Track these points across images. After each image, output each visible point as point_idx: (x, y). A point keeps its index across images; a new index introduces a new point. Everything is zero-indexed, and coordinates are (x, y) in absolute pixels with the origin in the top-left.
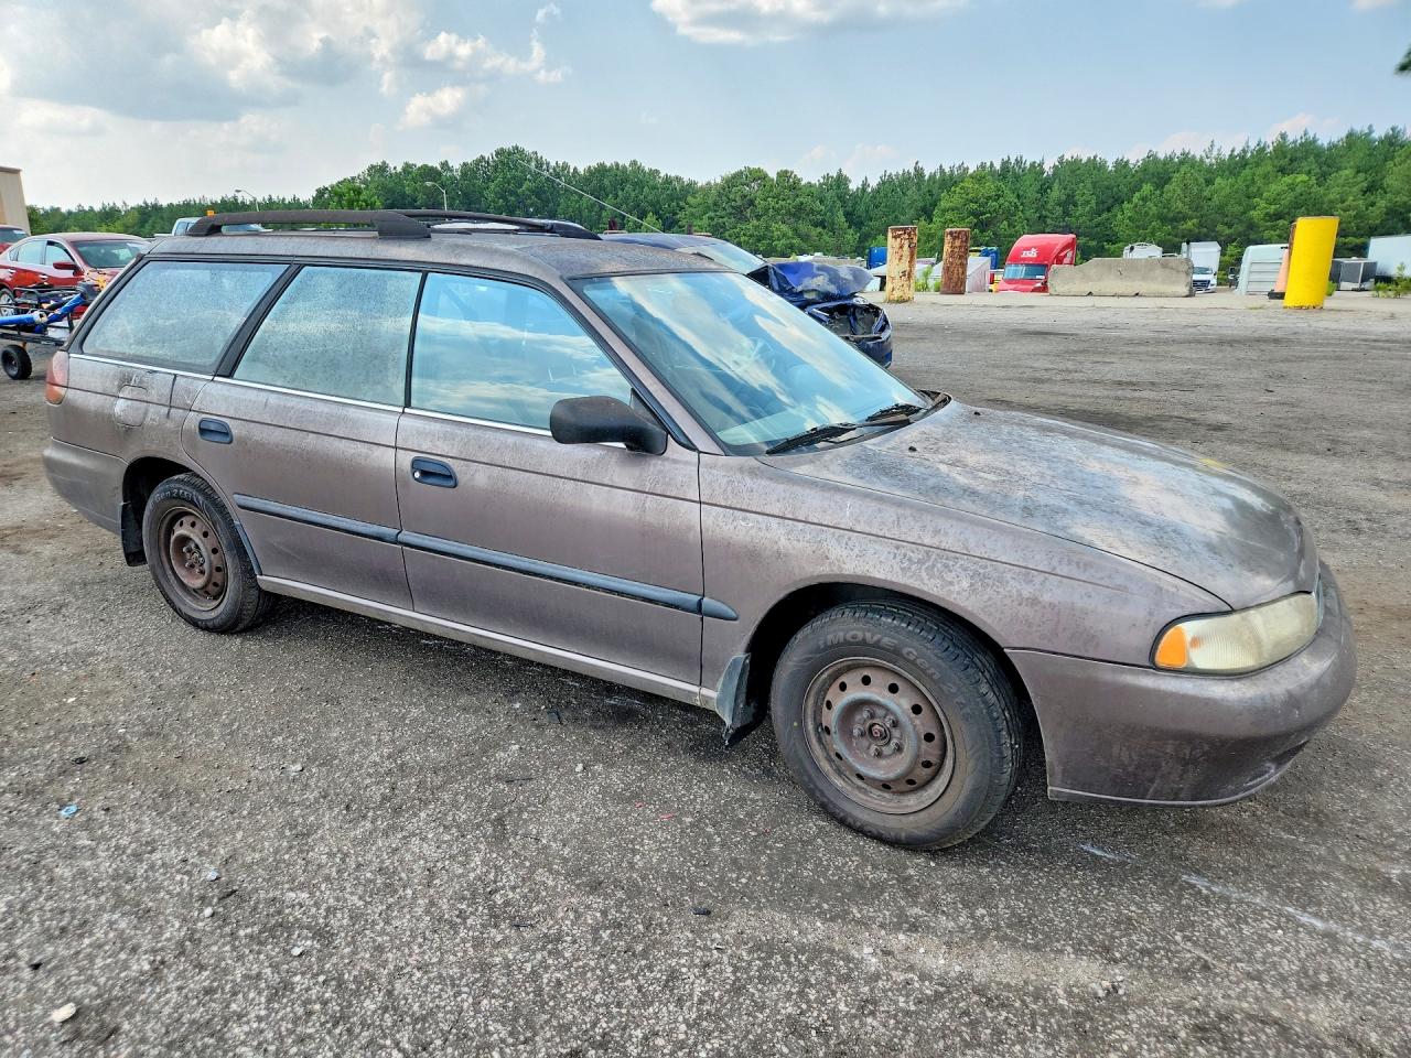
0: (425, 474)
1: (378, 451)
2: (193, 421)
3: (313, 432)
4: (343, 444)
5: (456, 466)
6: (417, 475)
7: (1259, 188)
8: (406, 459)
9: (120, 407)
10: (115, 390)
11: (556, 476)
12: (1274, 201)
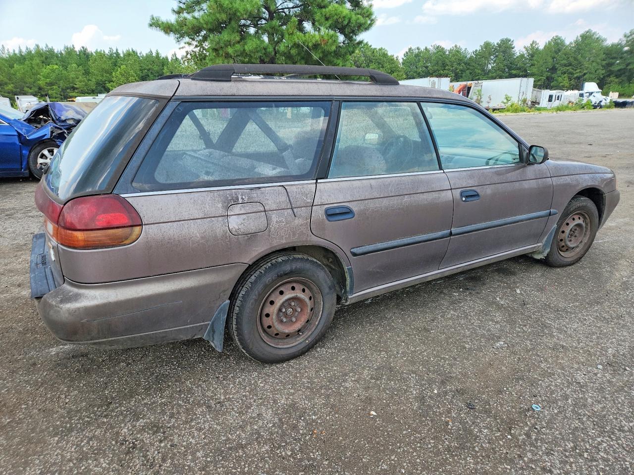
0: (467, 197)
1: (443, 194)
2: (319, 213)
3: (406, 195)
4: (425, 196)
5: (478, 190)
6: (464, 199)
7: (37, 71)
8: (457, 193)
9: (234, 223)
10: (221, 211)
11: (512, 182)
12: (47, 77)
